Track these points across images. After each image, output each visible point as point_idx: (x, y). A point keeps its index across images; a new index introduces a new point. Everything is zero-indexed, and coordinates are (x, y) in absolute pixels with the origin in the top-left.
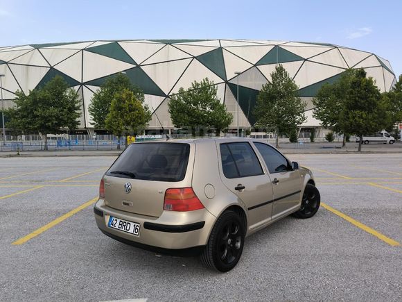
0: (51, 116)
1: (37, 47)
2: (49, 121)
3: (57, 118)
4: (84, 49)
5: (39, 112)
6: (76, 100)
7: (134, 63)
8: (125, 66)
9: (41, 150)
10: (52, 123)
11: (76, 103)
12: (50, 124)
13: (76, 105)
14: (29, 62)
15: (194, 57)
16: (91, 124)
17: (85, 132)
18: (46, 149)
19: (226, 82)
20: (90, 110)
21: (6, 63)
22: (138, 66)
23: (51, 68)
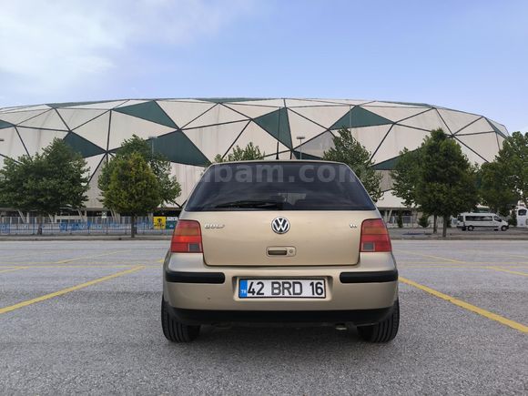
1: (55, 107)
2: (42, 196)
3: (54, 192)
4: (113, 109)
5: (29, 184)
6: (83, 168)
7: (175, 126)
8: (162, 130)
9: (33, 235)
10: (46, 199)
11: (83, 172)
12: (42, 200)
13: (83, 176)
14: (44, 124)
15: (251, 120)
16: (101, 201)
17: (92, 213)
18: (40, 233)
19: (292, 150)
20: (100, 183)
21: (15, 126)
22: (180, 130)
23: (70, 132)
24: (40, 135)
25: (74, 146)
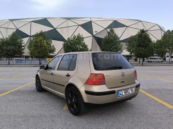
0: (10, 50)
1: (11, 20)
2: (9, 52)
3: (13, 50)
4: (32, 21)
5: (5, 48)
6: (22, 42)
7: (53, 27)
8: (49, 29)
9: (7, 65)
10: (11, 53)
11: (22, 44)
12: (10, 53)
13: (23, 45)
14: (8, 26)
15: (79, 25)
16: (29, 53)
17: (26, 57)
18: (9, 64)
19: (93, 36)
20: (28, 47)
22: (55, 29)
23: (17, 29)
24: (7, 30)
25: (19, 34)
